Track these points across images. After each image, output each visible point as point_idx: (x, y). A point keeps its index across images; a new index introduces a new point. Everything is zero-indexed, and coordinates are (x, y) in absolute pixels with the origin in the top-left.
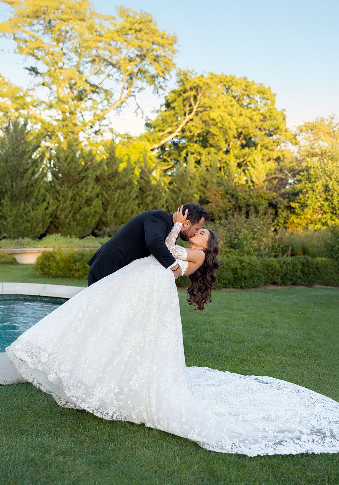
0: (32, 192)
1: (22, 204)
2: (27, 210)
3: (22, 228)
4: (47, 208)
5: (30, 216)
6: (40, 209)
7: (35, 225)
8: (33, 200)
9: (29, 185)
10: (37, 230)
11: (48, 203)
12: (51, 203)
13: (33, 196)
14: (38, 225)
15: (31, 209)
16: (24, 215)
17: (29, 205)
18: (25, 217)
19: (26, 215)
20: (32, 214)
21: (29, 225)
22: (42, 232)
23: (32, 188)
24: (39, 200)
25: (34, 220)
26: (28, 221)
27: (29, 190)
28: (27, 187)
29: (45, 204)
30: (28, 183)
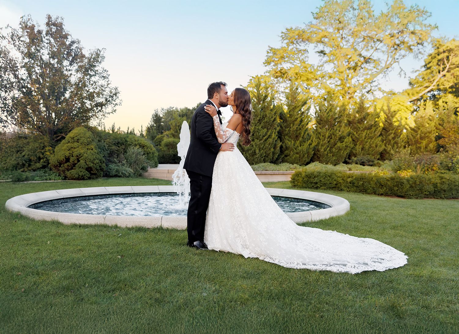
0: (300, 134)
1: (293, 142)
2: (296, 145)
3: (293, 158)
4: (310, 144)
5: (298, 149)
6: (305, 144)
7: (302, 156)
8: (301, 139)
9: (298, 129)
10: (304, 159)
11: (312, 141)
12: (313, 141)
13: (300, 136)
14: (304, 156)
15: (299, 145)
16: (294, 149)
17: (298, 142)
18: (295, 151)
19: (295, 149)
20: (300, 148)
21: (298, 156)
22: (308, 160)
23: (300, 131)
24: (305, 139)
25: (301, 153)
26: (297, 153)
27: (298, 132)
28: (297, 131)
29: (310, 141)
30: (297, 128)
